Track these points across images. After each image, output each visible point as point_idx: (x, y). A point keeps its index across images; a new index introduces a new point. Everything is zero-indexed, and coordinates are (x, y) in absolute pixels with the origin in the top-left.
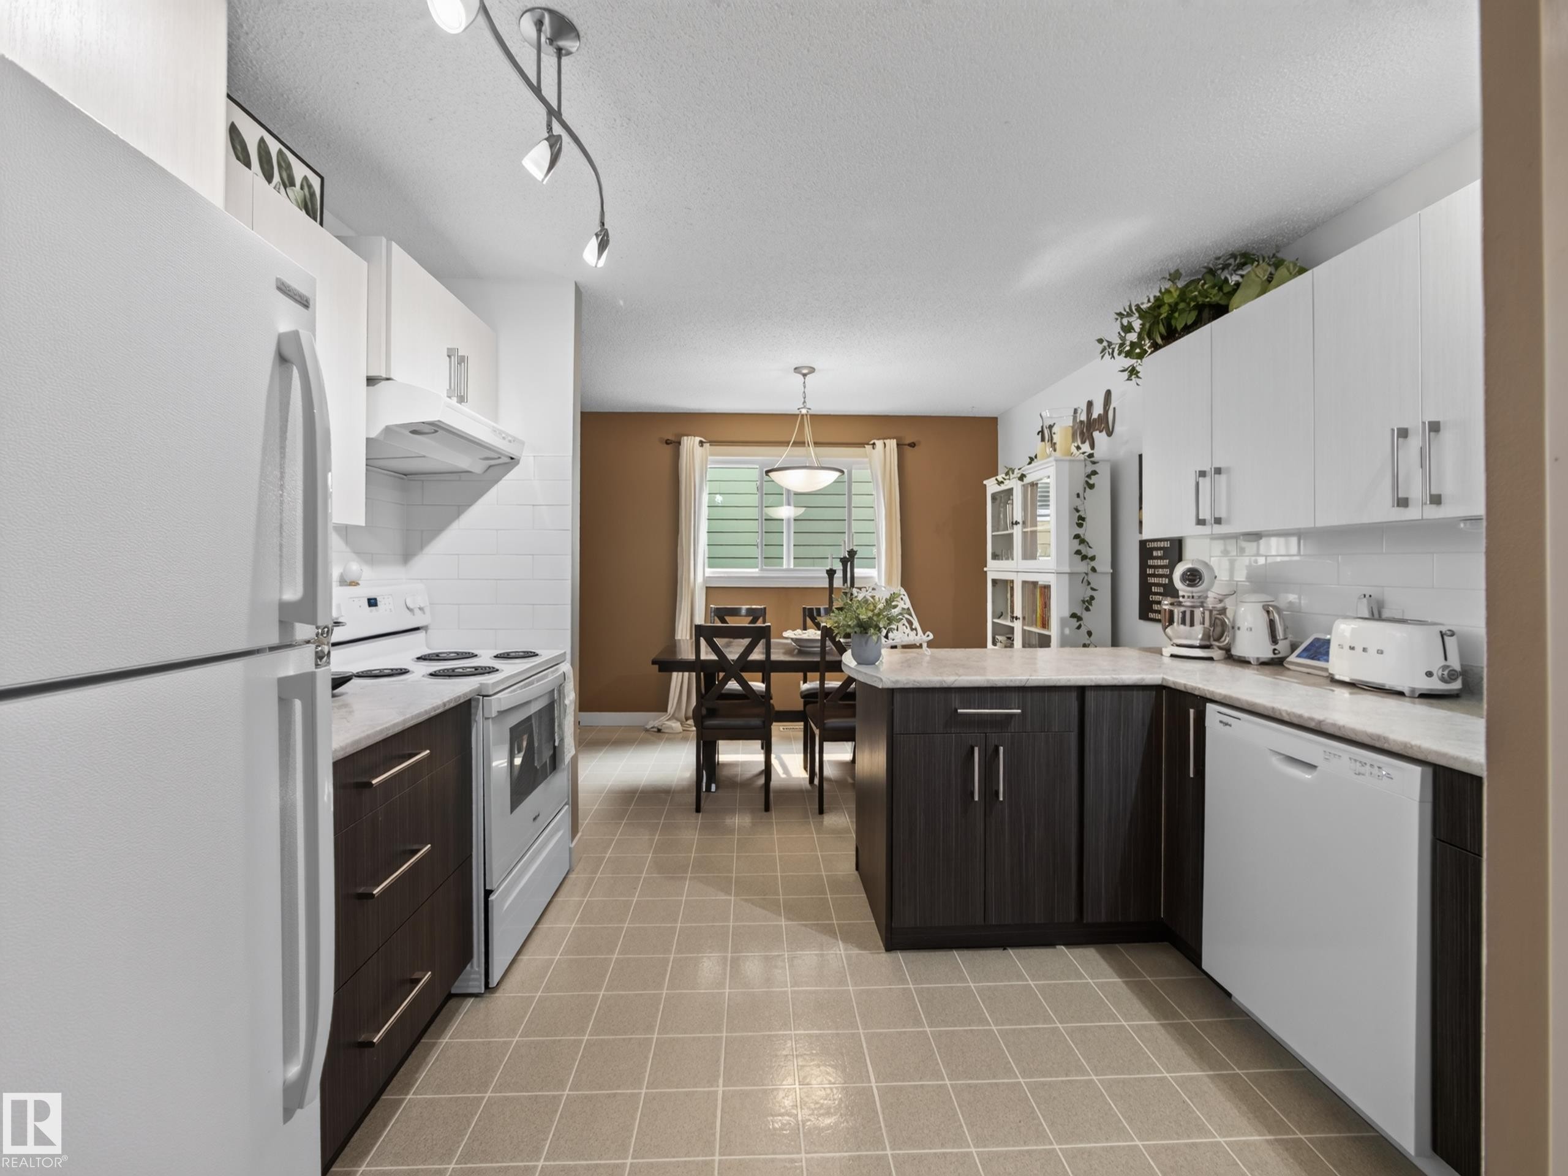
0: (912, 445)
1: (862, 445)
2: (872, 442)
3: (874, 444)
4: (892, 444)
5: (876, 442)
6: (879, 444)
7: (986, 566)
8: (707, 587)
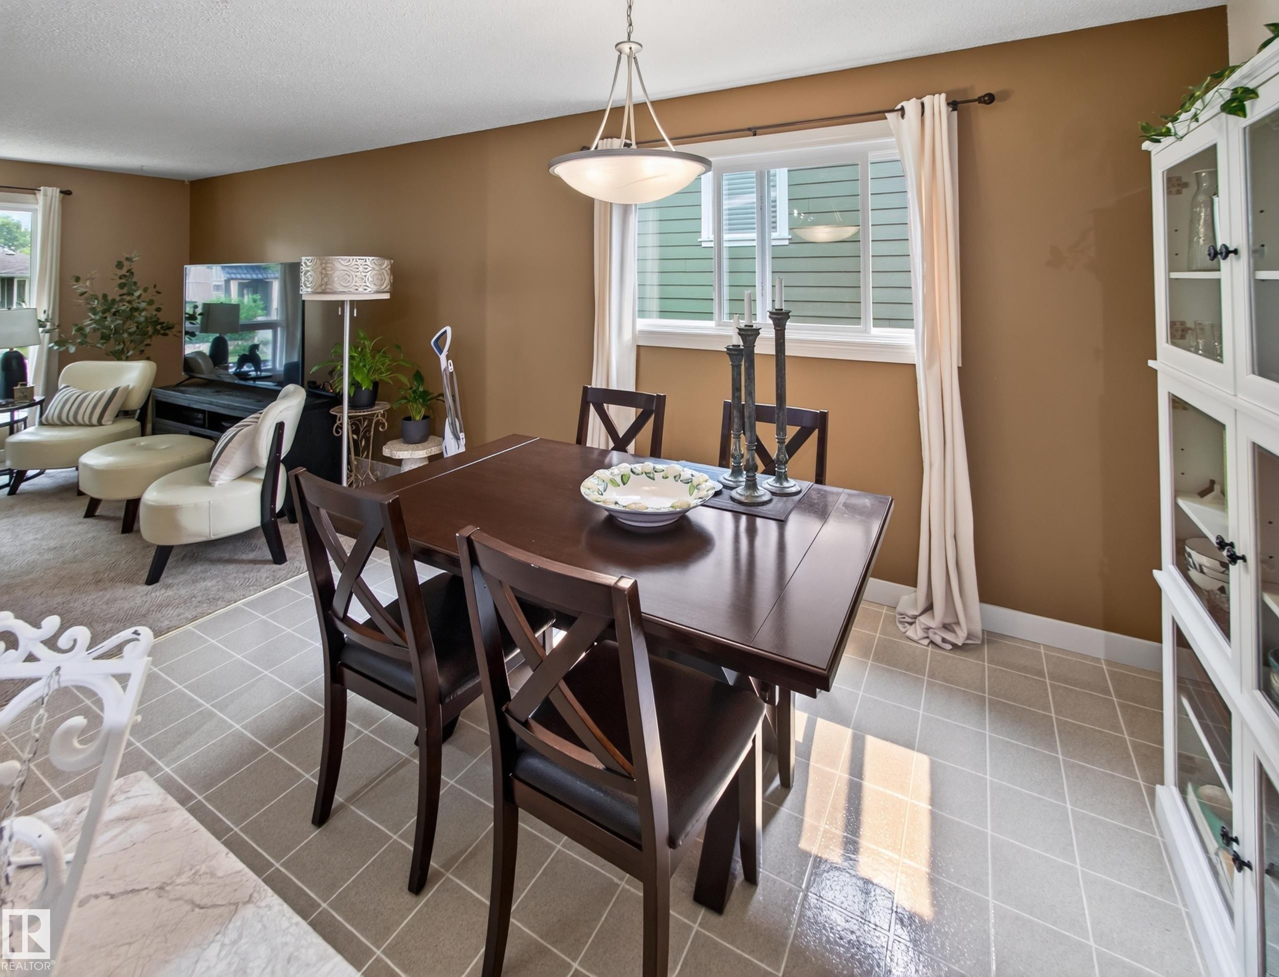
0: (989, 99)
1: (879, 114)
2: (899, 107)
3: (902, 109)
4: (937, 103)
5: (904, 103)
6: (911, 106)
7: (1154, 358)
8: (638, 346)
